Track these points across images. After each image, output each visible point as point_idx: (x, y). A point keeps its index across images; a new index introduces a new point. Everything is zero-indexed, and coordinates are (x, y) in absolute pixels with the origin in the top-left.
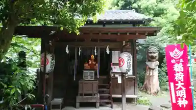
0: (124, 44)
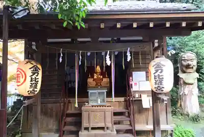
0: (156, 45)
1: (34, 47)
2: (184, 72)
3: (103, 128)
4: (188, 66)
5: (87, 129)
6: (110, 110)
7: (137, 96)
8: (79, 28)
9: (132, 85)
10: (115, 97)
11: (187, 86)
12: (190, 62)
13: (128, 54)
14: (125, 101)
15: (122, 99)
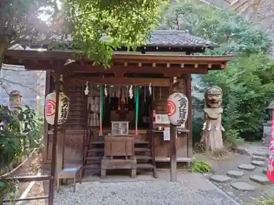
0: (175, 81)
1: (61, 79)
2: (209, 107)
3: (123, 157)
4: (213, 101)
5: (109, 157)
6: (131, 140)
7: (160, 128)
8: (106, 68)
9: (154, 118)
10: (138, 129)
11: (211, 121)
12: (214, 97)
13: (150, 89)
14: (148, 133)
15: (145, 132)
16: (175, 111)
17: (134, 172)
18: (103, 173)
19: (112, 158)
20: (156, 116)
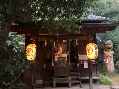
16: (92, 52)
17: (70, 85)
18: (54, 85)
19: (58, 77)
20: (79, 55)
